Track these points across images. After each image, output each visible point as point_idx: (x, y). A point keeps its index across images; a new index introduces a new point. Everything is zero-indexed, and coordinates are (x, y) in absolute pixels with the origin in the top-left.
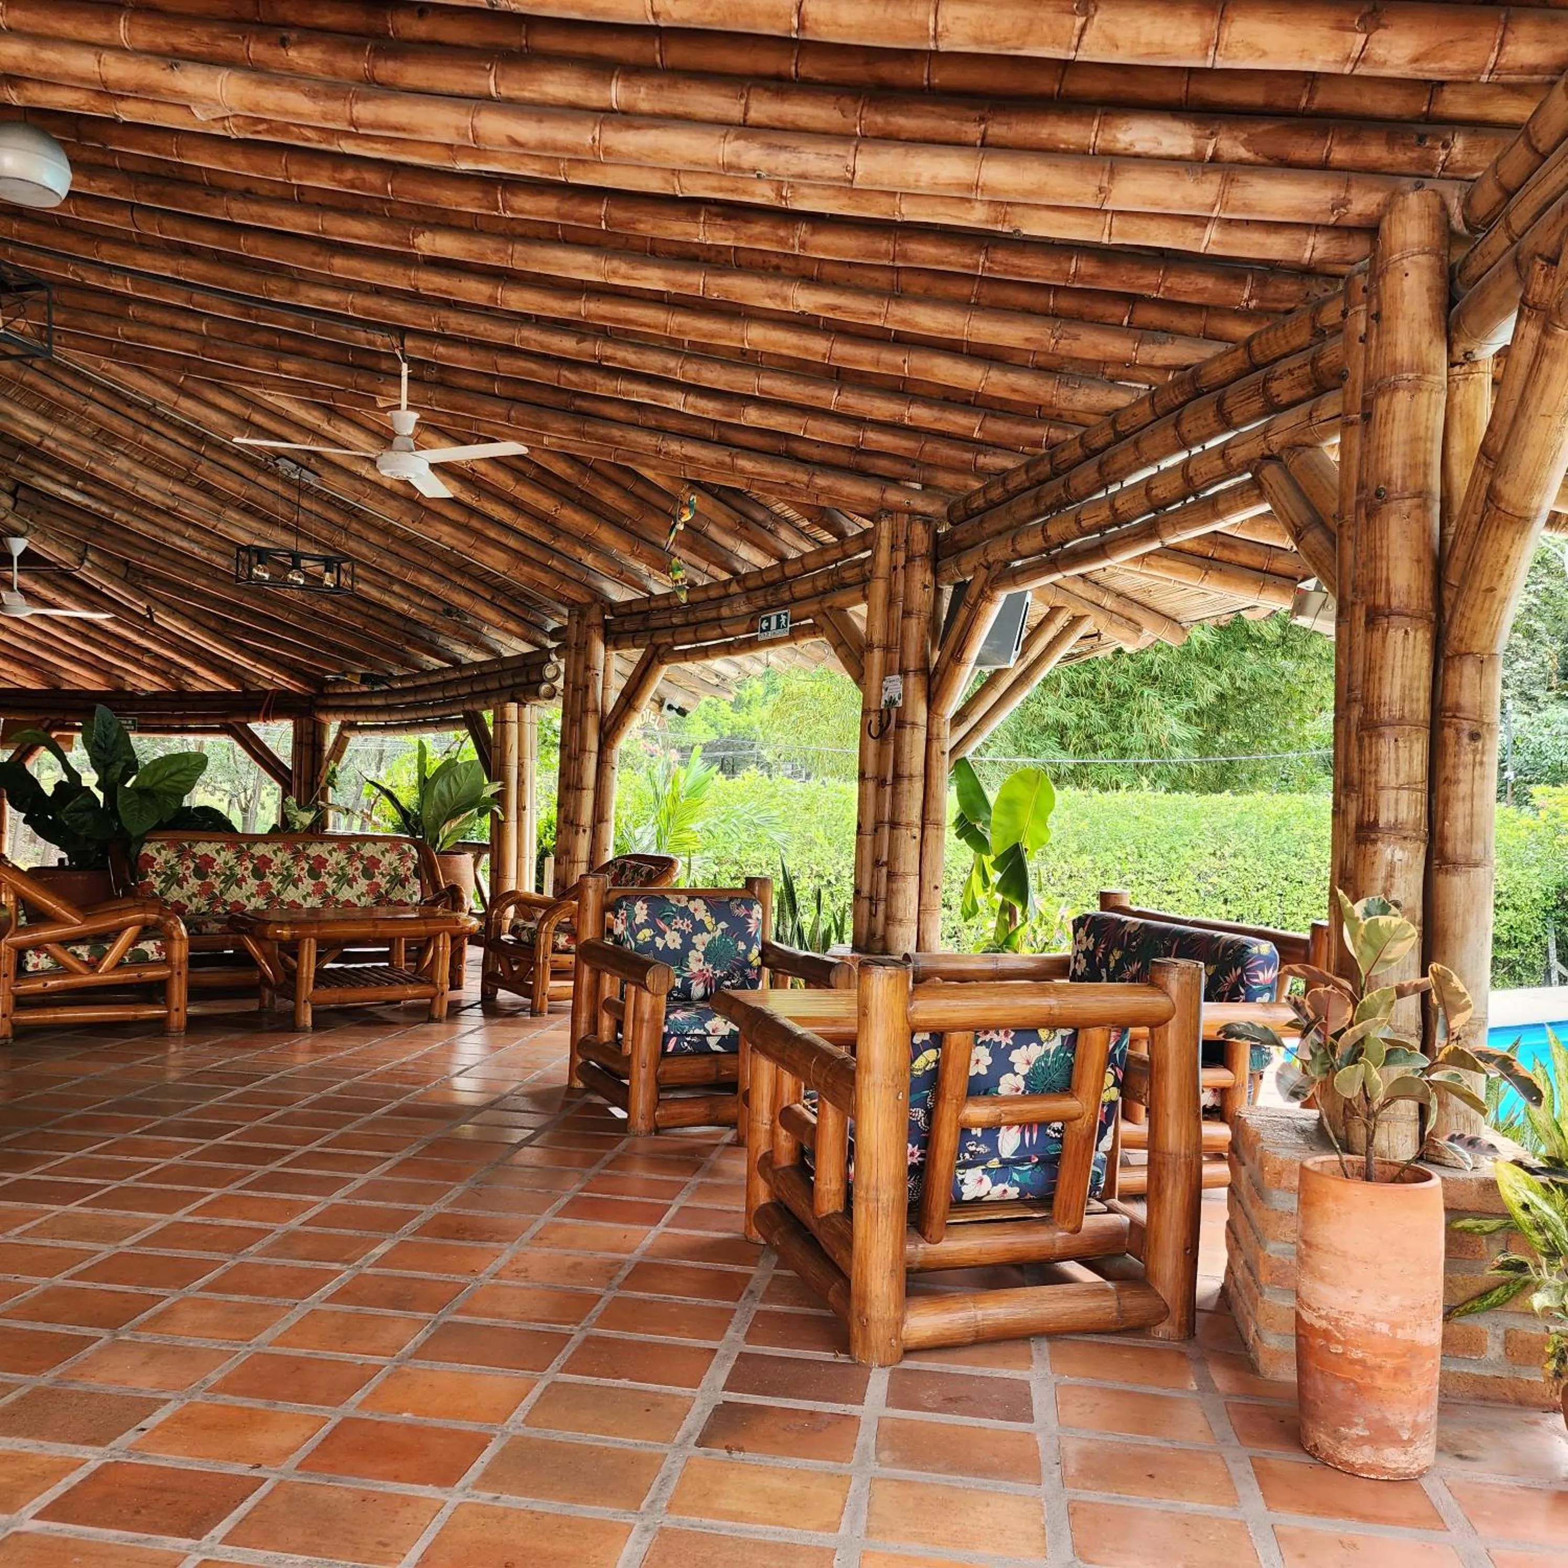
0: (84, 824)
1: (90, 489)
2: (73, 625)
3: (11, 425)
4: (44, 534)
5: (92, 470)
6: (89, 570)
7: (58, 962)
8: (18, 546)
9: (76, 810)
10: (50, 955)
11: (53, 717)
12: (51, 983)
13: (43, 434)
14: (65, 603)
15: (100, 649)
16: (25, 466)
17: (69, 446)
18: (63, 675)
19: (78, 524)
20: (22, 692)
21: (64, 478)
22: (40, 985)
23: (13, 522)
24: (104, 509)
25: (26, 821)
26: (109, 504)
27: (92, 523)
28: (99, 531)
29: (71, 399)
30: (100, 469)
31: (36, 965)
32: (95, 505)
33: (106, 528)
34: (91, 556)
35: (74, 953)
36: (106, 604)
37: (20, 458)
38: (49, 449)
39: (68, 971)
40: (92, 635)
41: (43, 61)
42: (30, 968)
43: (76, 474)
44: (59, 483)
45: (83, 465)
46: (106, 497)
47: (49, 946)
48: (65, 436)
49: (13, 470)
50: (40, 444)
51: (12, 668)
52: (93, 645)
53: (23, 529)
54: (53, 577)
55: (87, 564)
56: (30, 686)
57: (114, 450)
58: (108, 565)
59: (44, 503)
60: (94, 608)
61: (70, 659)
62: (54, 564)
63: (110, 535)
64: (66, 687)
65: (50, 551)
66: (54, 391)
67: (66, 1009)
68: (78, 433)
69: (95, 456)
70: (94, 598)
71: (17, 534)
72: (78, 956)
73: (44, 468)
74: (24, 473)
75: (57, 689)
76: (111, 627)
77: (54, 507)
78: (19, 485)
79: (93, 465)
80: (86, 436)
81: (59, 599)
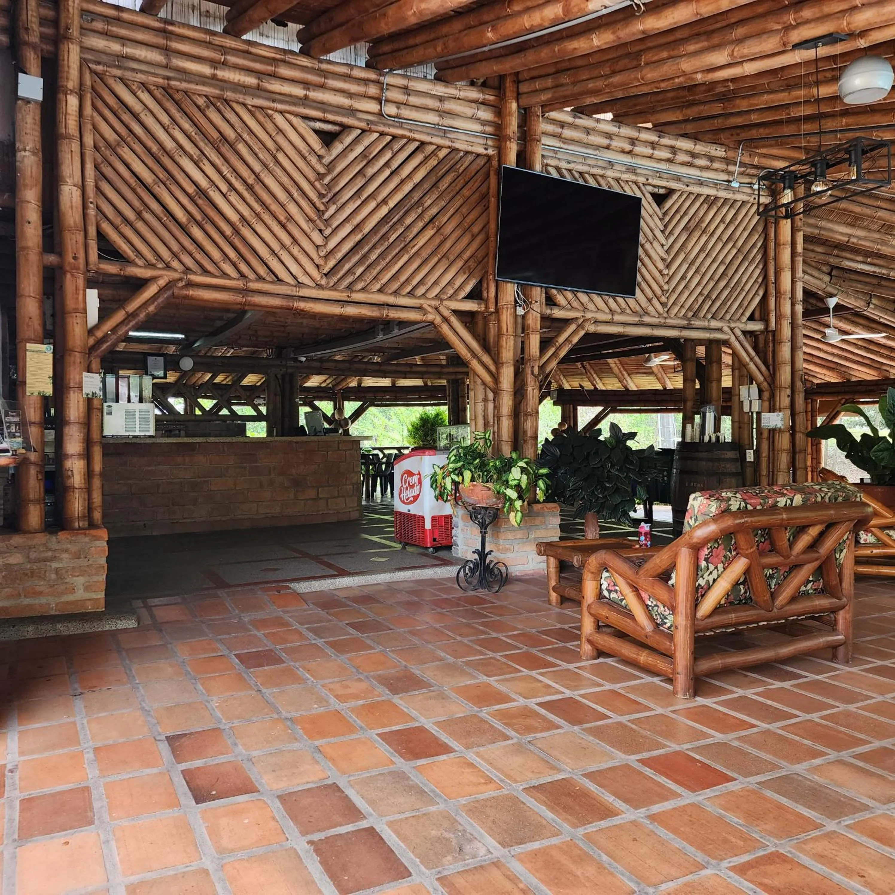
0: (883, 459)
1: (875, 261)
2: (860, 343)
3: (831, 234)
4: (847, 293)
5: (879, 250)
6: (873, 309)
7: (878, 539)
8: (832, 302)
9: (880, 451)
10: (873, 534)
11: (847, 397)
12: (875, 551)
13: (850, 236)
14: (857, 331)
15: (876, 355)
16: (837, 256)
17: (865, 238)
18: (852, 373)
19: (866, 283)
20: (828, 385)
21: (860, 258)
22: (869, 552)
23: (830, 289)
24: (884, 271)
25: (847, 457)
26: (887, 268)
27: (875, 281)
28: (879, 285)
29: (868, 211)
30: (884, 248)
31: (866, 540)
32: (877, 270)
33: (883, 283)
34: (874, 301)
35: (888, 535)
36: (880, 328)
37: (835, 252)
38: (853, 243)
39: (885, 545)
40: (871, 347)
41: (884, 14)
42: (862, 541)
43: (867, 254)
44: (857, 262)
45: (873, 248)
46: (885, 264)
47: (873, 529)
48: (861, 233)
49: (832, 260)
50: (848, 242)
51: (825, 371)
52: (872, 353)
53: (835, 292)
54: (850, 317)
55: (872, 306)
56: (833, 381)
57: (891, 235)
58: (883, 304)
59: (847, 275)
60: (873, 330)
61: (858, 363)
62: (852, 309)
63: (885, 286)
64: (854, 379)
65: (851, 302)
66: (857, 209)
67: (885, 567)
68: (870, 230)
69: (880, 241)
70: (874, 326)
71: (832, 296)
72: (890, 536)
73: (848, 255)
74: (837, 260)
75: (849, 381)
76: (884, 341)
77: (853, 277)
78: (833, 267)
79: (879, 247)
80: (874, 231)
81: (853, 329)
